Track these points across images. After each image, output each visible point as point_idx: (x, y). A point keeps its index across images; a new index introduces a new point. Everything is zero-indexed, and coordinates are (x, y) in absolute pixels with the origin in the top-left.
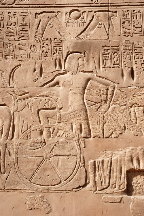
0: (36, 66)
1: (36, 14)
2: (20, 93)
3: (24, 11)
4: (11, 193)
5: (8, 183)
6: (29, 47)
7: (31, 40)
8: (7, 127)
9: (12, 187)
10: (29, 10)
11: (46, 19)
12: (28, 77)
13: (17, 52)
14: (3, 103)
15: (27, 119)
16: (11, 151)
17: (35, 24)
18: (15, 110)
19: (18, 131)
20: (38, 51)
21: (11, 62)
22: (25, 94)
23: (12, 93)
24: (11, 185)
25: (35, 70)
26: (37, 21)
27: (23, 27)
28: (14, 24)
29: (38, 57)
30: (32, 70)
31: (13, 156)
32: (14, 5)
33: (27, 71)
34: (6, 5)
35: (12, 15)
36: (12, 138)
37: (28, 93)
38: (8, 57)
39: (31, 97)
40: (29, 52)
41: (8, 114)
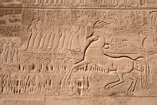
0: (155, 38)
1: (150, 12)
2: (149, 52)
3: (144, 11)
4: (154, 98)
5: (152, 93)
6: (149, 29)
7: (150, 25)
8: (146, 68)
9: (154, 95)
10: (146, 10)
11: (155, 15)
12: (151, 43)
13: (144, 31)
14: (142, 56)
15: (154, 64)
16: (150, 79)
17: (150, 18)
18: (148, 59)
19: (152, 69)
20: (154, 31)
21: (142, 36)
22: (151, 52)
23: (145, 51)
24: (153, 94)
25: (154, 40)
26: (151, 16)
27: (145, 19)
28: (140, 17)
29: (155, 34)
30: (153, 40)
31: (151, 81)
32: (138, 8)
33: (150, 41)
34: (134, 8)
35: (138, 12)
36: (149, 73)
37: (153, 51)
38: (140, 34)
39: (154, 53)
40: (150, 31)
41: (145, 61)
